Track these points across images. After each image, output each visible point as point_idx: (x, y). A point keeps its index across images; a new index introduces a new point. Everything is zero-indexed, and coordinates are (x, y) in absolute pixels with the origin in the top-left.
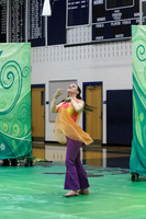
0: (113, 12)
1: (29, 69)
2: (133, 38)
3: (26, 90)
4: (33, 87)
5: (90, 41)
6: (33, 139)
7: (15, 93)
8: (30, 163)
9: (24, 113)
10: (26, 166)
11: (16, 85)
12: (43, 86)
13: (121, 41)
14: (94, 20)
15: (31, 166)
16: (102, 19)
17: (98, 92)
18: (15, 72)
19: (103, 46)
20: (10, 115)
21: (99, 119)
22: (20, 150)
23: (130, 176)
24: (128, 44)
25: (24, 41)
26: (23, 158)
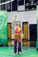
0: (31, 1)
1: (7, 18)
2: (37, 9)
3: (6, 24)
4: (8, 23)
5: (25, 10)
6: (8, 39)
7: (3, 25)
8: (7, 46)
9: (5, 31)
10: (6, 46)
11: (3, 23)
12: (11, 23)
13: (34, 10)
14: (26, 4)
15: (8, 46)
16: (28, 4)
17: (27, 25)
18: (3, 19)
19: (28, 11)
20: (1, 32)
21: (27, 33)
22: (4, 42)
23: (36, 49)
24: (35, 11)
25: (5, 10)
26: (5, 44)
